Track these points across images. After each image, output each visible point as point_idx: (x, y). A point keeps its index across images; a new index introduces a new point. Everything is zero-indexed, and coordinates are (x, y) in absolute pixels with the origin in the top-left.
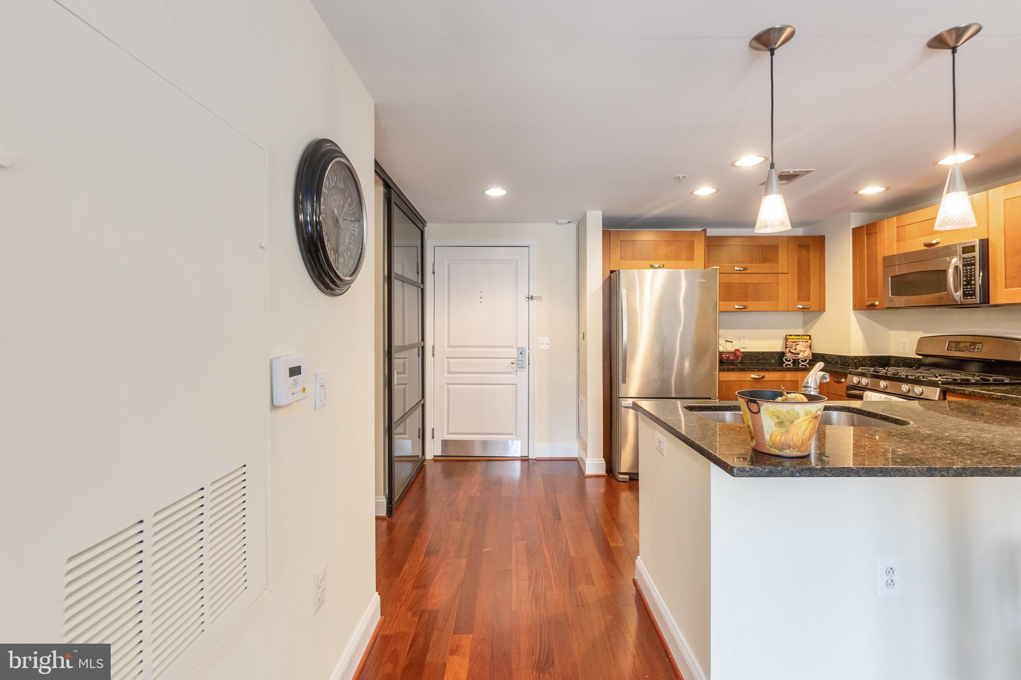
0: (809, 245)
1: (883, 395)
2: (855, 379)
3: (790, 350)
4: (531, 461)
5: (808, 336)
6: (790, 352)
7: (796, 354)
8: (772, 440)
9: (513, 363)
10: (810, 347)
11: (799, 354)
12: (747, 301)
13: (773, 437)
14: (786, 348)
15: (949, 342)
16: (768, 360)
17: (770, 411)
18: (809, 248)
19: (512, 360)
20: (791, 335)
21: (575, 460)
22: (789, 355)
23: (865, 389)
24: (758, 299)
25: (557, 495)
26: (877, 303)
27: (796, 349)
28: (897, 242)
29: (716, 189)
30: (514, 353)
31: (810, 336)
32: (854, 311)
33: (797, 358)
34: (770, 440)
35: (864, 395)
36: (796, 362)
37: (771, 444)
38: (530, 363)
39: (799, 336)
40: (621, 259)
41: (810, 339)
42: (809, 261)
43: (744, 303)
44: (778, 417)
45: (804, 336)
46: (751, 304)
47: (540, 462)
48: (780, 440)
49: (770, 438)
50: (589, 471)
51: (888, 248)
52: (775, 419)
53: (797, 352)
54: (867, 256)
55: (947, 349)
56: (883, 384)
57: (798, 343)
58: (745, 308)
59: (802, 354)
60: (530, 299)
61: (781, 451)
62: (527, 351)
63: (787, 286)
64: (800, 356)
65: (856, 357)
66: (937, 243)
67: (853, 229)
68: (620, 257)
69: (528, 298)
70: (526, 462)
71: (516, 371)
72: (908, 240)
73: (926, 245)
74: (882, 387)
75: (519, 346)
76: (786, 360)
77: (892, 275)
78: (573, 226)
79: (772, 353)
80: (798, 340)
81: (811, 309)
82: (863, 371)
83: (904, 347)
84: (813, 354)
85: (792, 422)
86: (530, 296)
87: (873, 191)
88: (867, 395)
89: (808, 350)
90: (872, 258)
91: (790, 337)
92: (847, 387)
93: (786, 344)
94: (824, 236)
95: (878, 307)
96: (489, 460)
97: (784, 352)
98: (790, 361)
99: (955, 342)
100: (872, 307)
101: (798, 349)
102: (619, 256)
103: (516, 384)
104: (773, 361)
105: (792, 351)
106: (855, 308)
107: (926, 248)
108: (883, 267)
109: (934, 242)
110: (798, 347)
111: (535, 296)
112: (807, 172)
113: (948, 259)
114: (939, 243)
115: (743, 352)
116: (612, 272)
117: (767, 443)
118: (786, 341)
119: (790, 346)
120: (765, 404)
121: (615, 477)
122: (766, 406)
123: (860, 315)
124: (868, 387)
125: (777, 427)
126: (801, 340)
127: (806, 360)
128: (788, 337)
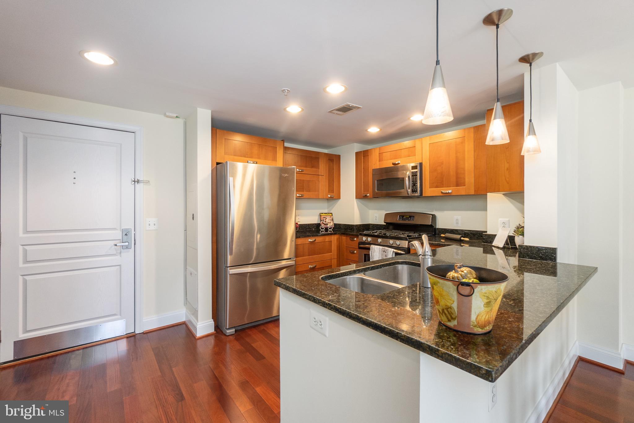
0: (333, 160)
1: (381, 247)
2: (364, 239)
3: (323, 222)
4: (137, 336)
5: (331, 213)
6: (323, 223)
7: (326, 224)
8: (478, 320)
9: (116, 245)
10: (333, 220)
11: (328, 224)
12: (304, 192)
13: (479, 317)
14: (321, 221)
15: (399, 216)
16: (311, 229)
17: (482, 293)
18: (334, 161)
19: (115, 242)
20: (323, 213)
21: (184, 323)
22: (323, 226)
23: (370, 244)
24: (309, 191)
25: (174, 369)
26: (368, 195)
27: (326, 222)
28: (379, 161)
29: (302, 109)
30: (118, 235)
31: (332, 213)
32: (357, 199)
33: (327, 227)
34: (476, 321)
35: (371, 248)
36: (326, 229)
37: (476, 323)
38: (136, 244)
39: (327, 213)
40: (225, 154)
41: (332, 215)
42: (333, 169)
43: (302, 193)
44: (488, 298)
45: (329, 213)
46: (306, 194)
47: (148, 334)
48: (485, 319)
49: (476, 319)
50: (199, 333)
51: (374, 165)
52: (485, 300)
53: (327, 223)
54: (363, 168)
55: (399, 220)
56: (380, 240)
57: (326, 218)
58: (302, 196)
59: (329, 224)
60: (136, 183)
61: (482, 329)
62: (133, 232)
63: (323, 184)
64: (328, 226)
65: (357, 225)
66: (399, 164)
67: (356, 152)
68: (225, 152)
69: (134, 181)
70: (133, 338)
71: (120, 253)
72: (385, 161)
73: (393, 164)
74: (379, 242)
75: (122, 228)
76: (321, 228)
77: (377, 180)
78: (181, 121)
79: (313, 224)
80: (326, 216)
81: (334, 198)
82: (366, 233)
83: (376, 219)
84: (334, 224)
85: (496, 300)
86: (136, 180)
87: (374, 130)
88: (372, 247)
89: (332, 222)
90: (366, 170)
91: (322, 214)
92: (359, 243)
93: (321, 219)
94: (340, 155)
95: (369, 197)
96: (87, 348)
97: (320, 223)
98: (323, 229)
99: (402, 215)
100: (365, 197)
101: (327, 222)
102: (223, 151)
103: (120, 265)
104: (314, 229)
105: (324, 223)
106: (356, 198)
107: (393, 166)
108: (373, 175)
109: (397, 163)
110: (327, 220)
111: (141, 180)
112: (359, 108)
113: (405, 172)
114: (399, 163)
115: (300, 225)
116: (218, 164)
117: (472, 323)
118: (320, 217)
119: (323, 220)
120: (479, 286)
121: (222, 332)
122: (480, 288)
123: (358, 202)
124: (371, 242)
125: (485, 307)
126: (328, 216)
127: (331, 228)
128: (321, 214)
